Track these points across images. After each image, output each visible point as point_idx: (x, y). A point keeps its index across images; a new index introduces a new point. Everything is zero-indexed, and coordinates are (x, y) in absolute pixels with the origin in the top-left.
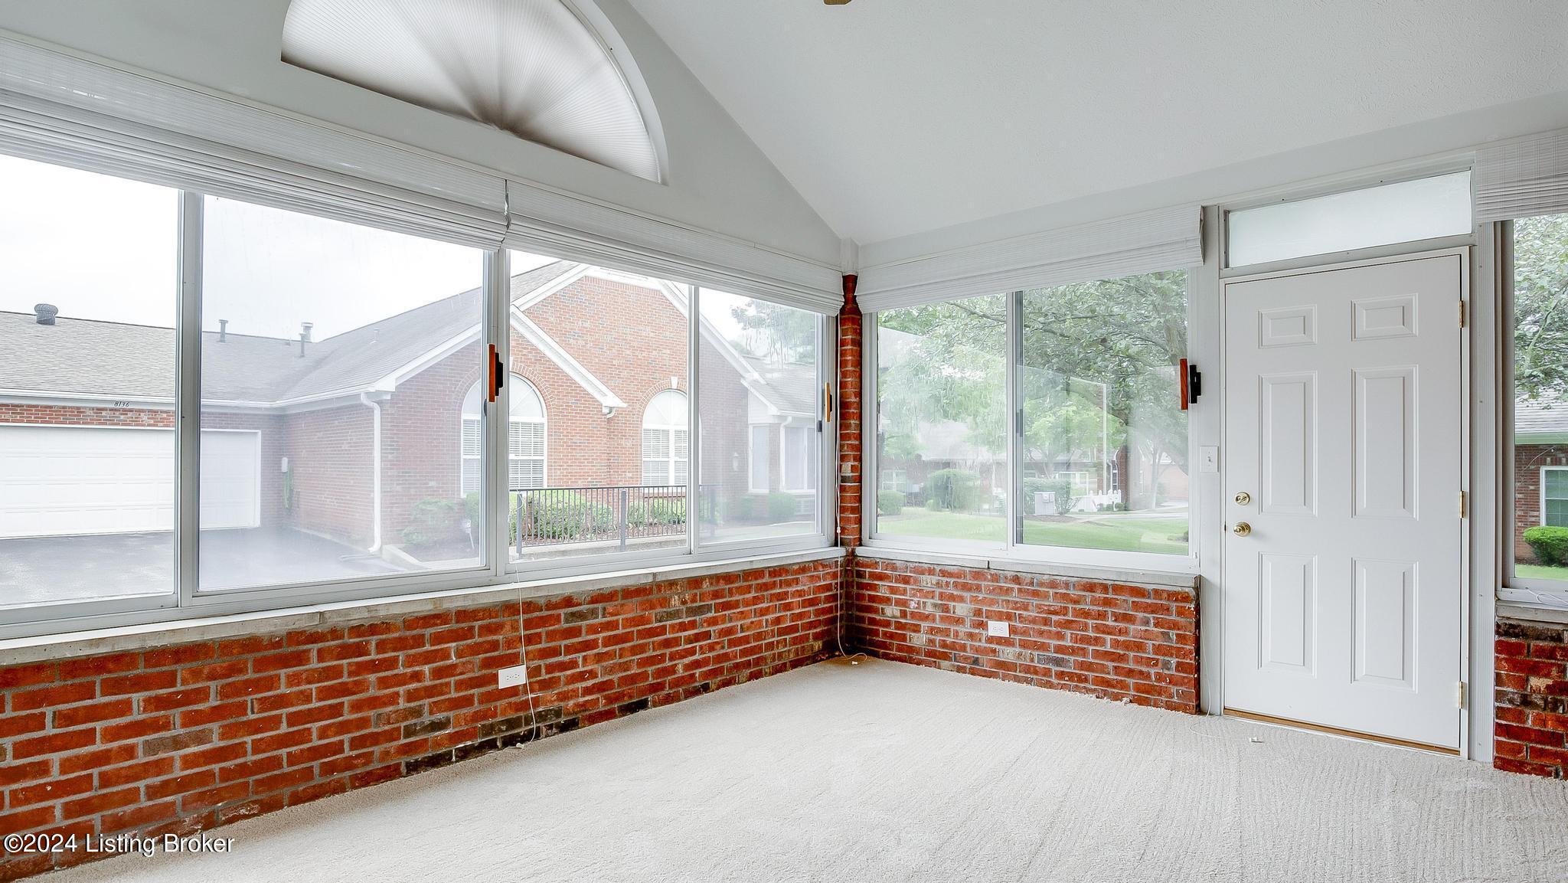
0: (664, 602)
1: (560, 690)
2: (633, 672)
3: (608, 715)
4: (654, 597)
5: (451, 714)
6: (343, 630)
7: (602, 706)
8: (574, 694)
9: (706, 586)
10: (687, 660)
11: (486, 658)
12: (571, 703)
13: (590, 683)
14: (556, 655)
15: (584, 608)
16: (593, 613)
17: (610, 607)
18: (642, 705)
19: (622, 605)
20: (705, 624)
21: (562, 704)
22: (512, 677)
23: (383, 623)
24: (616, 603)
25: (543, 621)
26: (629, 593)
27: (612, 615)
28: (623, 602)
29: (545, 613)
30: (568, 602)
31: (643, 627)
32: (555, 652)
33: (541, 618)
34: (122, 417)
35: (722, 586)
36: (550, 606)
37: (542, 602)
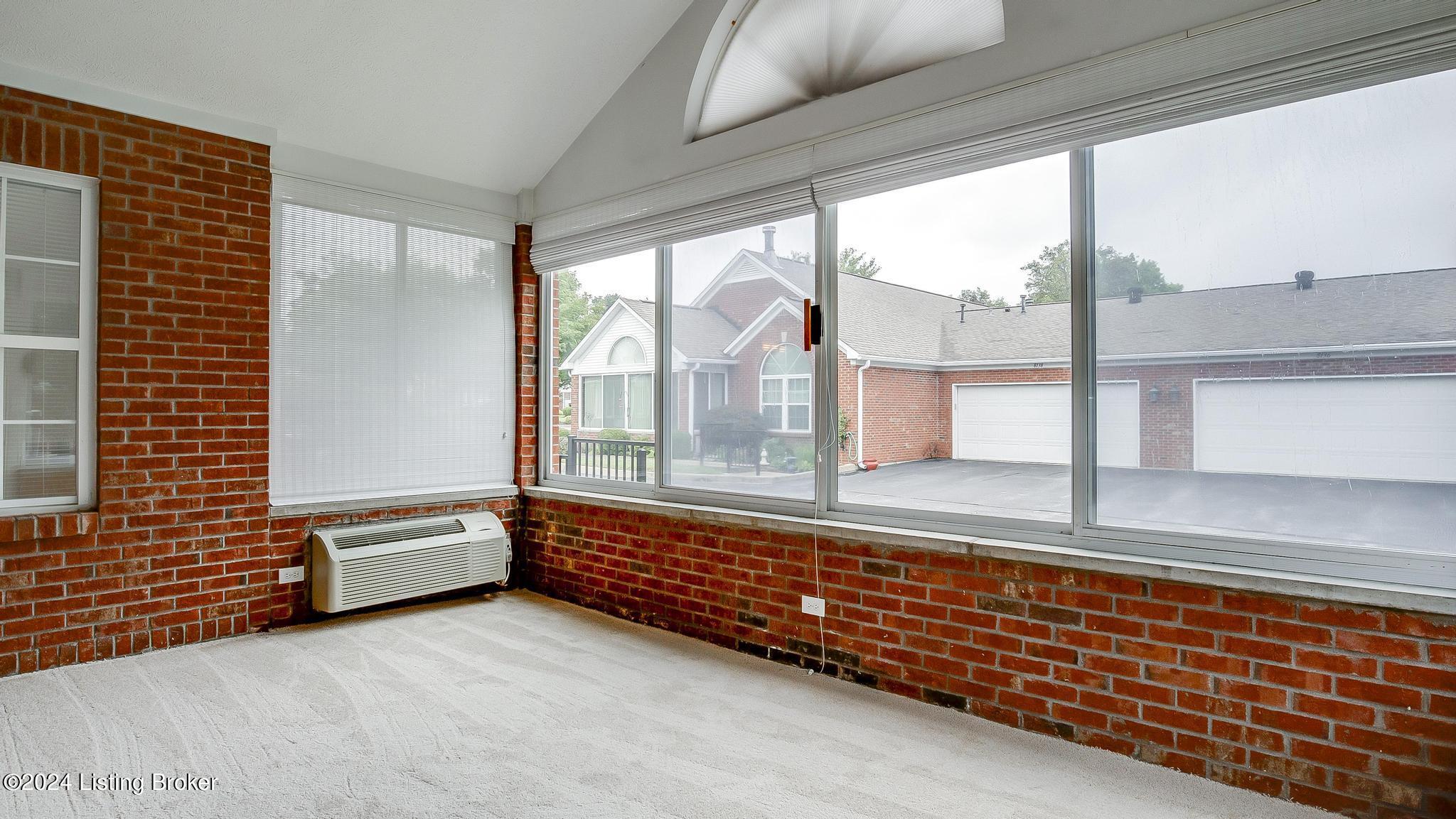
0: (995, 586)
1: (858, 639)
2: (944, 657)
3: (910, 692)
4: (977, 574)
5: (769, 618)
6: (706, 525)
7: (903, 677)
8: (872, 650)
9: (1067, 582)
10: (1031, 677)
11: (794, 581)
12: (869, 657)
13: (890, 646)
14: (854, 602)
15: (883, 562)
16: (894, 571)
17: (915, 569)
18: (958, 704)
19: (930, 573)
20: (1064, 638)
21: (860, 654)
22: (813, 606)
23: (726, 528)
24: (923, 567)
25: (841, 563)
26: (939, 560)
27: (915, 579)
28: (932, 568)
29: (843, 555)
30: (866, 550)
31: (960, 608)
32: (854, 598)
33: (840, 559)
34: (1325, 367)
35: (1100, 591)
36: (848, 550)
37: (841, 543)
